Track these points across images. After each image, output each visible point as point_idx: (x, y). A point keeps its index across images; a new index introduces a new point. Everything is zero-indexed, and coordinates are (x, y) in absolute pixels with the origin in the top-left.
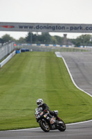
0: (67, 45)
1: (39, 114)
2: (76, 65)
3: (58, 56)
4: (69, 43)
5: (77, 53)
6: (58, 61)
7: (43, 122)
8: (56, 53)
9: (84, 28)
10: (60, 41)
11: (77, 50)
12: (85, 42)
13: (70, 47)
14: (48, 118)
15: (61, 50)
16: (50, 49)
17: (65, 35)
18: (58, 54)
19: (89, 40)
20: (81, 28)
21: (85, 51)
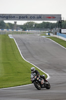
0: (17, 29)
1: (34, 77)
2: (23, 44)
3: (10, 37)
4: (18, 28)
5: (24, 35)
6: (11, 41)
7: (37, 83)
8: (9, 35)
9: (29, 17)
10: (11, 26)
11: (24, 33)
12: (30, 27)
13: (19, 31)
14: (40, 80)
15: (12, 33)
16: (5, 33)
17: (15, 22)
18: (10, 36)
19: (32, 26)
20: (27, 17)
21: (30, 33)
